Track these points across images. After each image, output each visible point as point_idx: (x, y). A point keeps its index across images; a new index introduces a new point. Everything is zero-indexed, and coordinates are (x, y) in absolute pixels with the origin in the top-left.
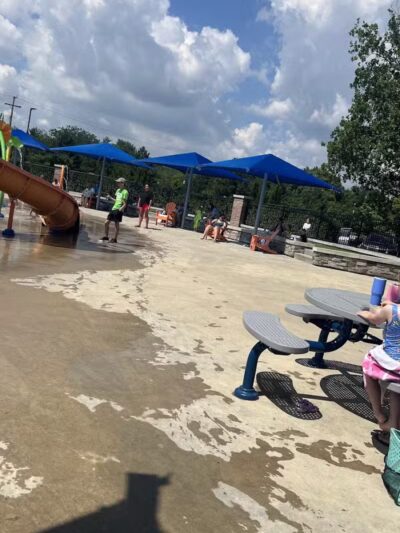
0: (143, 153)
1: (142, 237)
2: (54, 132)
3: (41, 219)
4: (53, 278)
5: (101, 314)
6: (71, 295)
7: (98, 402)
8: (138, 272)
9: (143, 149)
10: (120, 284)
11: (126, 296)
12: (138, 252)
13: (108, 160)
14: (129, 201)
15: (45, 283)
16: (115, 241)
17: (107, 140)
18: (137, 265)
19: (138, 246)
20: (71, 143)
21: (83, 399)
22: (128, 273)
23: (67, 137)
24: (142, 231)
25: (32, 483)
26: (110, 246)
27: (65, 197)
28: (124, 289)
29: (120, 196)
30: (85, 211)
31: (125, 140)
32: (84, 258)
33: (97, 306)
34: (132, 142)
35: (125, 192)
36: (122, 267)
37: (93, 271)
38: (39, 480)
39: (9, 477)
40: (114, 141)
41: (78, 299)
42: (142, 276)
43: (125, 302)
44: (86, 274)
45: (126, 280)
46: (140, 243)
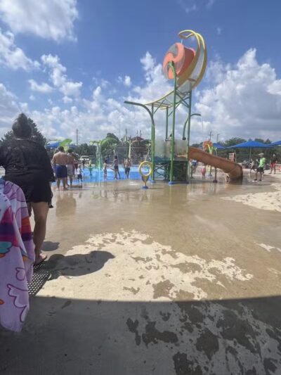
0: (268, 142)
1: (273, 178)
2: (227, 142)
3: (227, 174)
4: (236, 196)
5: (261, 211)
6: (246, 203)
7: (271, 247)
8: (276, 193)
9: (268, 140)
10: (268, 198)
11: (272, 203)
12: (273, 184)
13: (253, 148)
14: (266, 163)
15: (234, 199)
16: (260, 180)
17: (250, 140)
18: (274, 190)
19: (272, 182)
20: (234, 144)
21: (263, 245)
22: (270, 193)
23: (232, 142)
24: (273, 175)
25: (249, 276)
26: (259, 183)
27: (236, 165)
28: (271, 200)
29: (262, 161)
30: (245, 170)
31: (259, 138)
32: (248, 189)
33: (260, 207)
34: (262, 138)
35: (264, 159)
36: (267, 191)
37: (254, 193)
38: (252, 276)
39: (238, 272)
40: (253, 139)
41: (250, 205)
42: (278, 194)
43: (272, 206)
44: (251, 194)
45: (270, 196)
46: (273, 180)
